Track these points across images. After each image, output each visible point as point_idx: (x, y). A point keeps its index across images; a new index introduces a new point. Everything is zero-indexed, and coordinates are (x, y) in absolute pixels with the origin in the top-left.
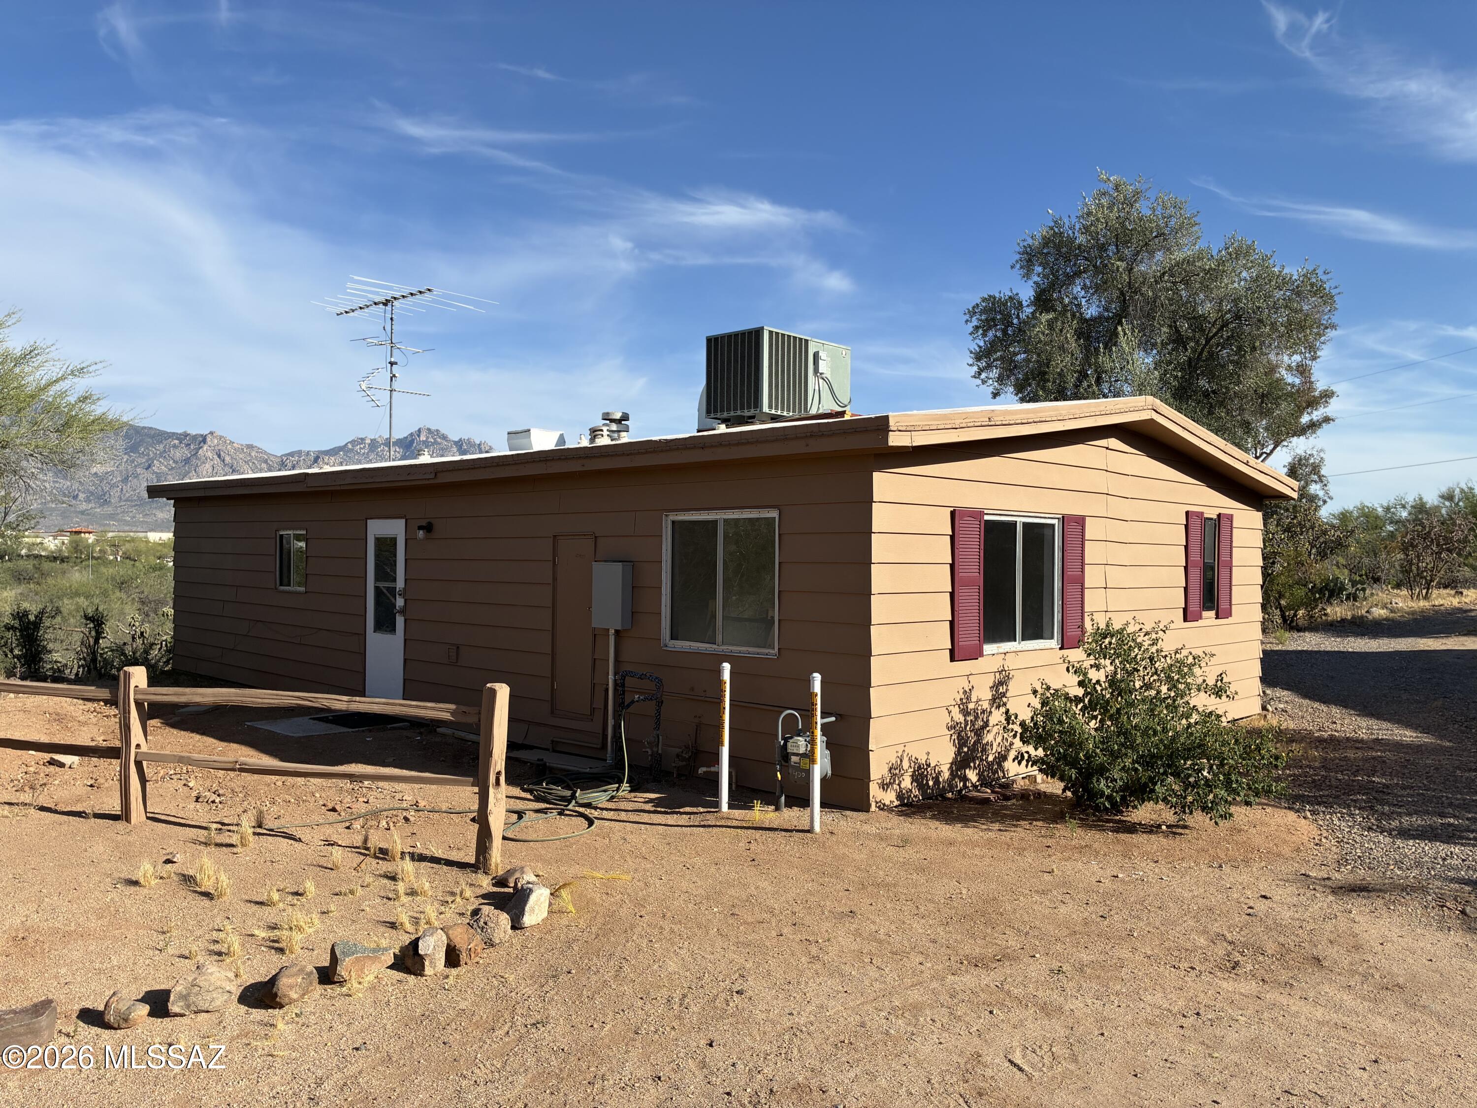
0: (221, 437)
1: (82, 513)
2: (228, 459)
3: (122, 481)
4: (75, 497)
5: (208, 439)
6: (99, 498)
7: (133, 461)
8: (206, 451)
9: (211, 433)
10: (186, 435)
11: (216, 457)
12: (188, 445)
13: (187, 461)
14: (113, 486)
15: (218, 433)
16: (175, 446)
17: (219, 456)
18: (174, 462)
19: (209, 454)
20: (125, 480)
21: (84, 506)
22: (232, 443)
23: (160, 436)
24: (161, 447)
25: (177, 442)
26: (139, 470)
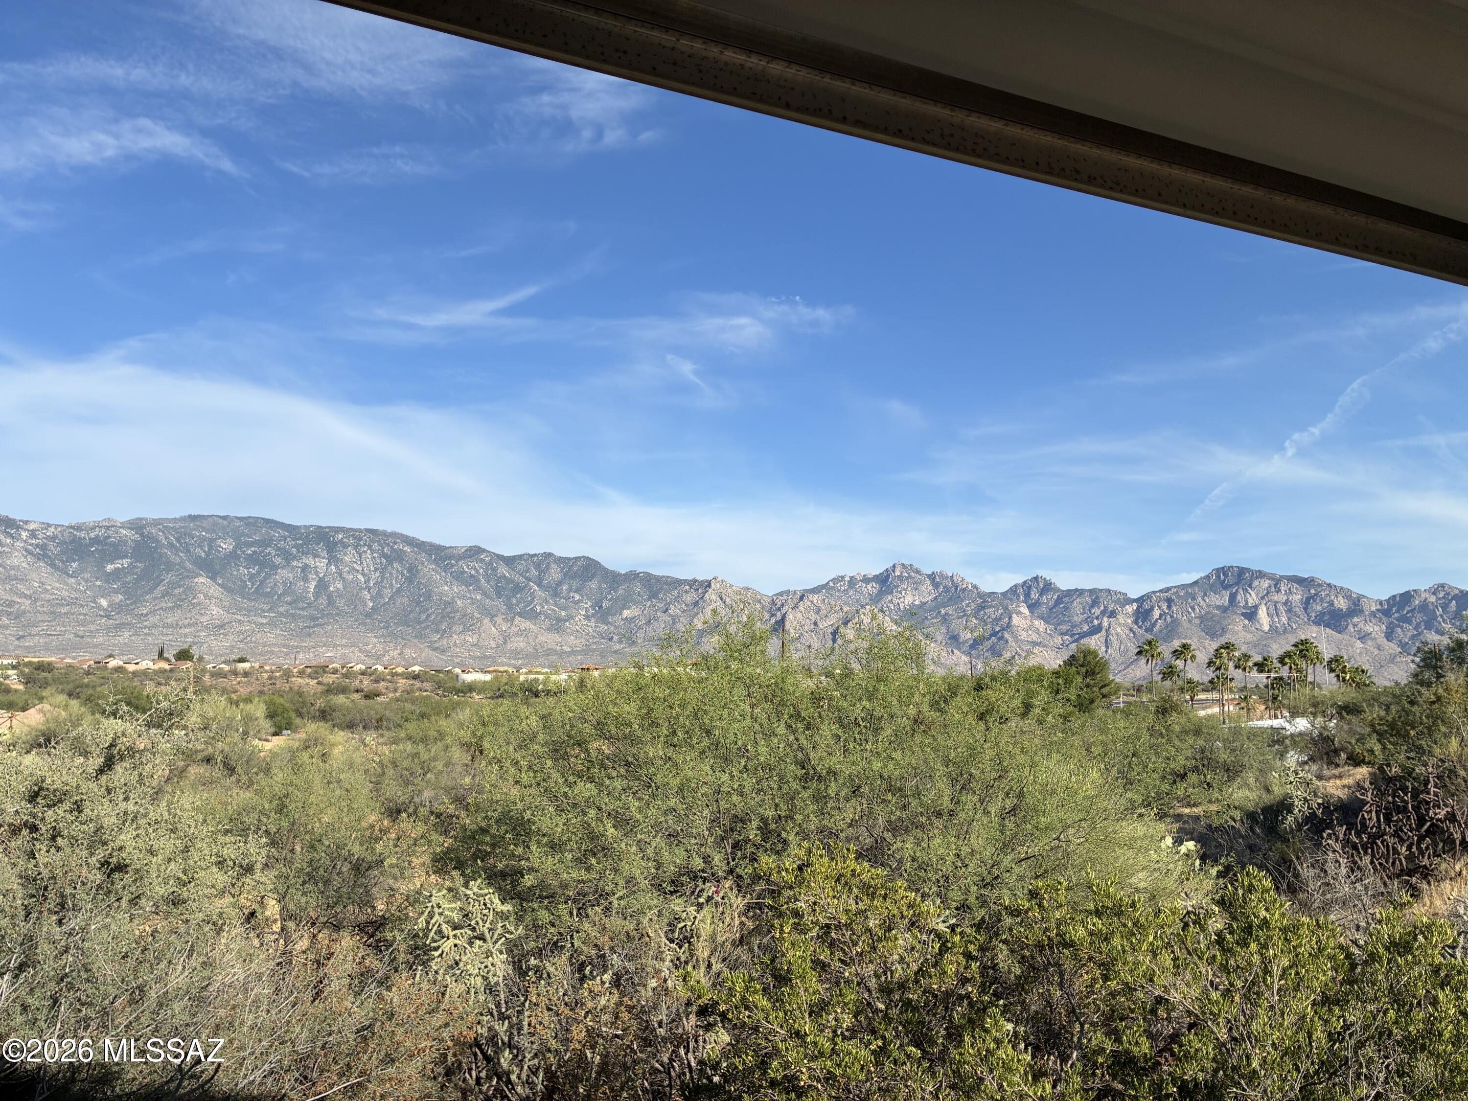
0: (723, 581)
1: (616, 652)
2: (728, 600)
3: (646, 623)
4: (611, 639)
5: (713, 584)
6: (629, 639)
7: (654, 606)
8: (711, 595)
9: (715, 578)
10: (695, 581)
11: (719, 599)
12: (696, 590)
13: (696, 604)
14: (640, 628)
15: (720, 578)
16: (686, 592)
17: (721, 598)
18: (687, 605)
19: (714, 597)
20: (648, 623)
21: (617, 647)
22: (731, 586)
23: (675, 583)
24: (675, 593)
25: (688, 587)
26: (659, 614)
